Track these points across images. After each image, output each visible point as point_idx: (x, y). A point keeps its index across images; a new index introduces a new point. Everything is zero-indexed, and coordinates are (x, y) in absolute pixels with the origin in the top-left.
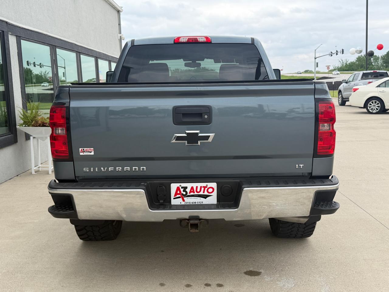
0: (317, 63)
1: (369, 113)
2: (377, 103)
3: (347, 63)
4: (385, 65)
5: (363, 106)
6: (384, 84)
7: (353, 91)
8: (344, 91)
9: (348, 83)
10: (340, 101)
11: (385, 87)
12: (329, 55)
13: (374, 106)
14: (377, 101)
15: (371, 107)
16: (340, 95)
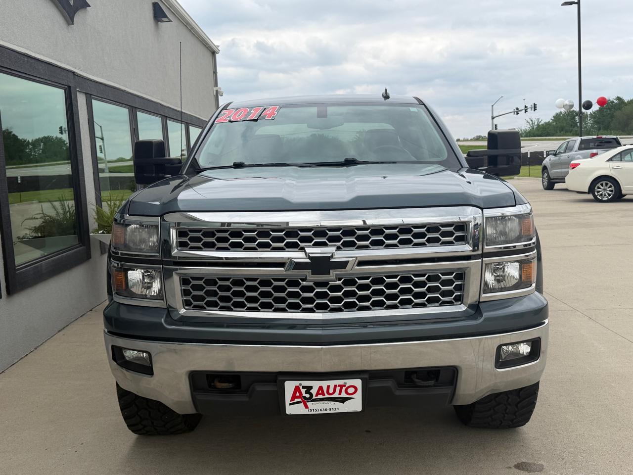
0: (496, 125)
1: (596, 200)
2: (608, 186)
3: (540, 124)
4: (596, 126)
5: (587, 191)
6: (619, 156)
7: (572, 168)
8: (551, 167)
9: (558, 156)
10: (546, 183)
11: (621, 161)
12: (514, 112)
13: (604, 190)
14: (608, 182)
15: (600, 192)
16: (544, 173)
